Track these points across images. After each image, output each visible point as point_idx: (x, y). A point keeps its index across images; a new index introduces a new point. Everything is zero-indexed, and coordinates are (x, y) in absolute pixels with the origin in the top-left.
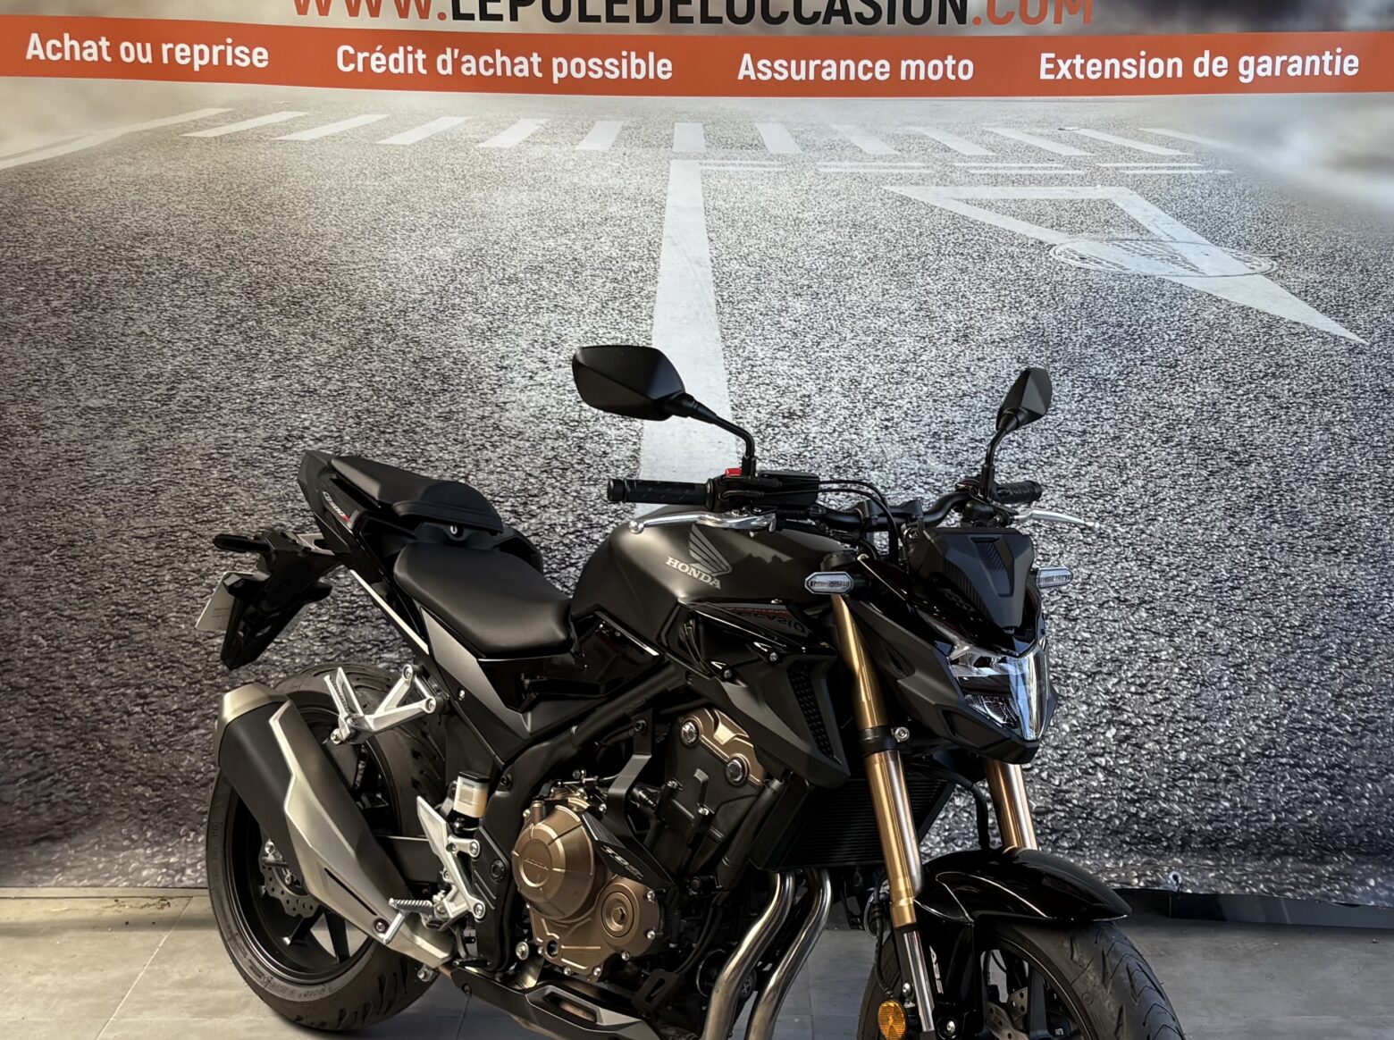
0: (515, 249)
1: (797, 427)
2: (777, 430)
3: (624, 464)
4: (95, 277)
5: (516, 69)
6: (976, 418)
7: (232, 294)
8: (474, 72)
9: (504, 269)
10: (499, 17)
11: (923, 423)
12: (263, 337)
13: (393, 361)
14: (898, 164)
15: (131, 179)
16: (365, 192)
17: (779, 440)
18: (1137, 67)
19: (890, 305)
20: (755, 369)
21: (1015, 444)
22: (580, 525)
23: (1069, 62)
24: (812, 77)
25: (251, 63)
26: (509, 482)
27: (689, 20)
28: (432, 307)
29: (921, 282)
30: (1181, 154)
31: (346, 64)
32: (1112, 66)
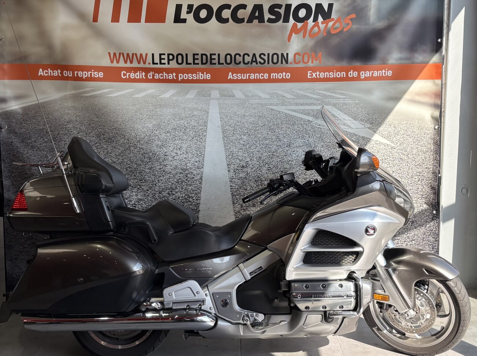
0: (169, 124)
1: (245, 170)
2: (239, 171)
3: (198, 180)
4: (56, 133)
5: (169, 77)
6: (293, 167)
7: (93, 137)
8: (158, 78)
9: (166, 129)
10: (165, 64)
11: (278, 168)
12: (101, 148)
13: (136, 154)
14: (271, 100)
15: (66, 107)
16: (129, 110)
17: (240, 173)
18: (333, 74)
19: (269, 137)
20: (233, 155)
21: (303, 174)
22: (186, 197)
23: (315, 73)
24: (247, 78)
25: (99, 76)
26: (167, 186)
27: (215, 64)
28: (147, 140)
29: (277, 131)
30: (346, 97)
31: (124, 76)
32: (327, 74)
